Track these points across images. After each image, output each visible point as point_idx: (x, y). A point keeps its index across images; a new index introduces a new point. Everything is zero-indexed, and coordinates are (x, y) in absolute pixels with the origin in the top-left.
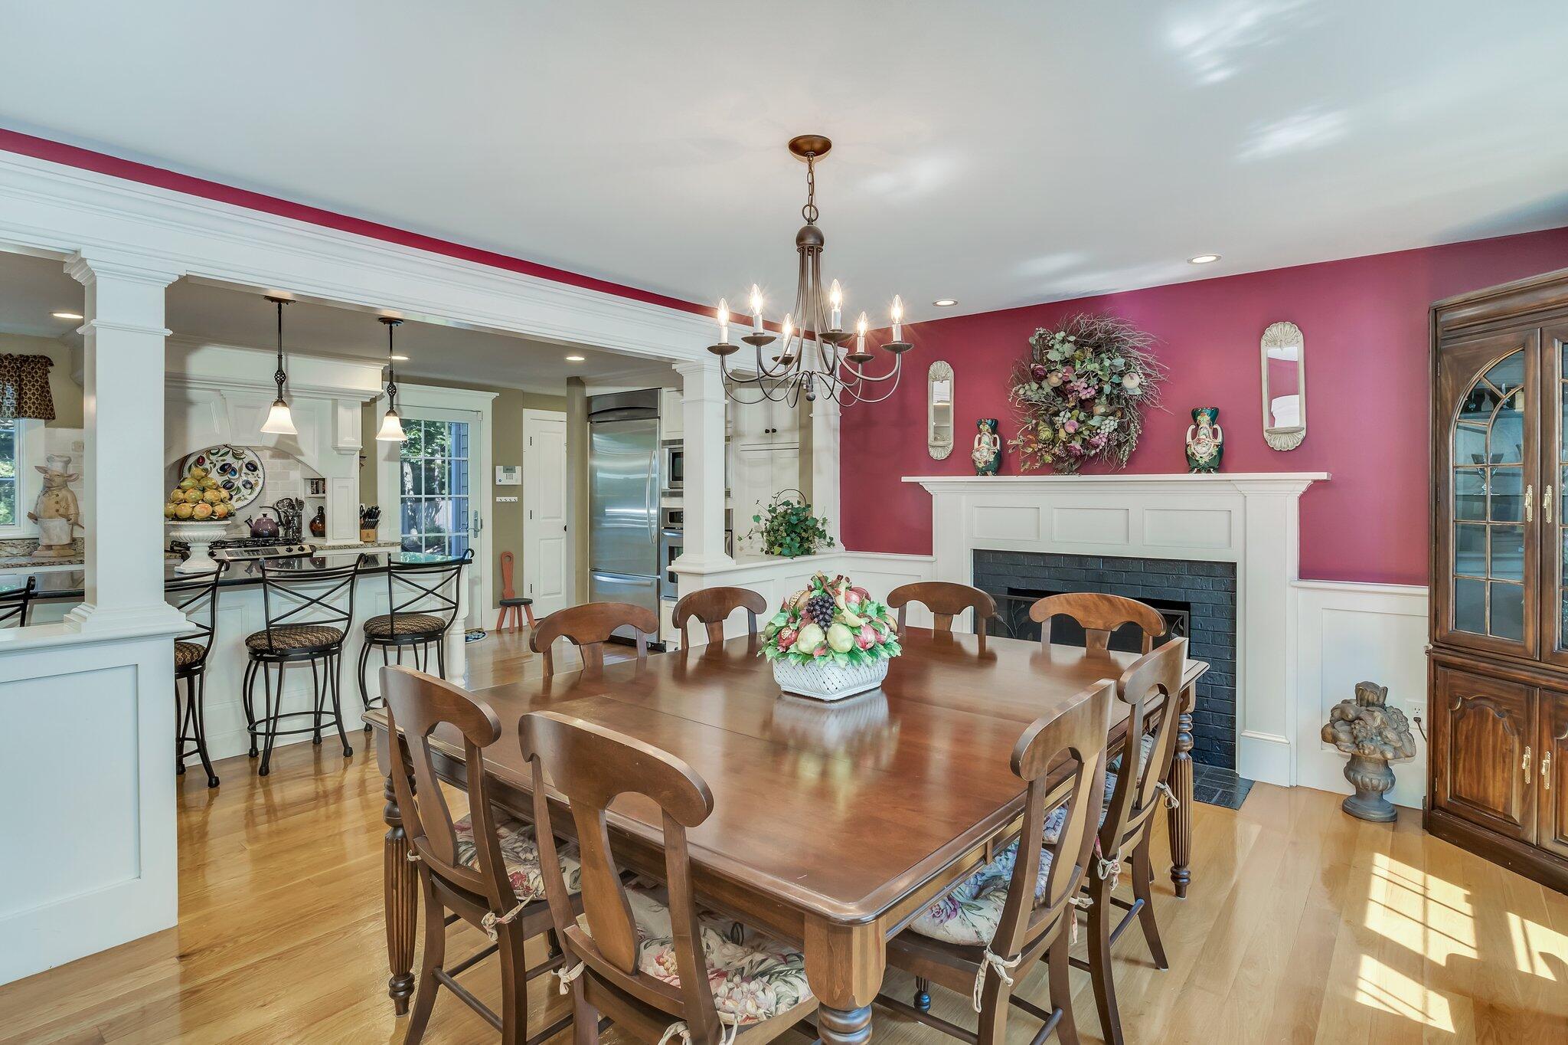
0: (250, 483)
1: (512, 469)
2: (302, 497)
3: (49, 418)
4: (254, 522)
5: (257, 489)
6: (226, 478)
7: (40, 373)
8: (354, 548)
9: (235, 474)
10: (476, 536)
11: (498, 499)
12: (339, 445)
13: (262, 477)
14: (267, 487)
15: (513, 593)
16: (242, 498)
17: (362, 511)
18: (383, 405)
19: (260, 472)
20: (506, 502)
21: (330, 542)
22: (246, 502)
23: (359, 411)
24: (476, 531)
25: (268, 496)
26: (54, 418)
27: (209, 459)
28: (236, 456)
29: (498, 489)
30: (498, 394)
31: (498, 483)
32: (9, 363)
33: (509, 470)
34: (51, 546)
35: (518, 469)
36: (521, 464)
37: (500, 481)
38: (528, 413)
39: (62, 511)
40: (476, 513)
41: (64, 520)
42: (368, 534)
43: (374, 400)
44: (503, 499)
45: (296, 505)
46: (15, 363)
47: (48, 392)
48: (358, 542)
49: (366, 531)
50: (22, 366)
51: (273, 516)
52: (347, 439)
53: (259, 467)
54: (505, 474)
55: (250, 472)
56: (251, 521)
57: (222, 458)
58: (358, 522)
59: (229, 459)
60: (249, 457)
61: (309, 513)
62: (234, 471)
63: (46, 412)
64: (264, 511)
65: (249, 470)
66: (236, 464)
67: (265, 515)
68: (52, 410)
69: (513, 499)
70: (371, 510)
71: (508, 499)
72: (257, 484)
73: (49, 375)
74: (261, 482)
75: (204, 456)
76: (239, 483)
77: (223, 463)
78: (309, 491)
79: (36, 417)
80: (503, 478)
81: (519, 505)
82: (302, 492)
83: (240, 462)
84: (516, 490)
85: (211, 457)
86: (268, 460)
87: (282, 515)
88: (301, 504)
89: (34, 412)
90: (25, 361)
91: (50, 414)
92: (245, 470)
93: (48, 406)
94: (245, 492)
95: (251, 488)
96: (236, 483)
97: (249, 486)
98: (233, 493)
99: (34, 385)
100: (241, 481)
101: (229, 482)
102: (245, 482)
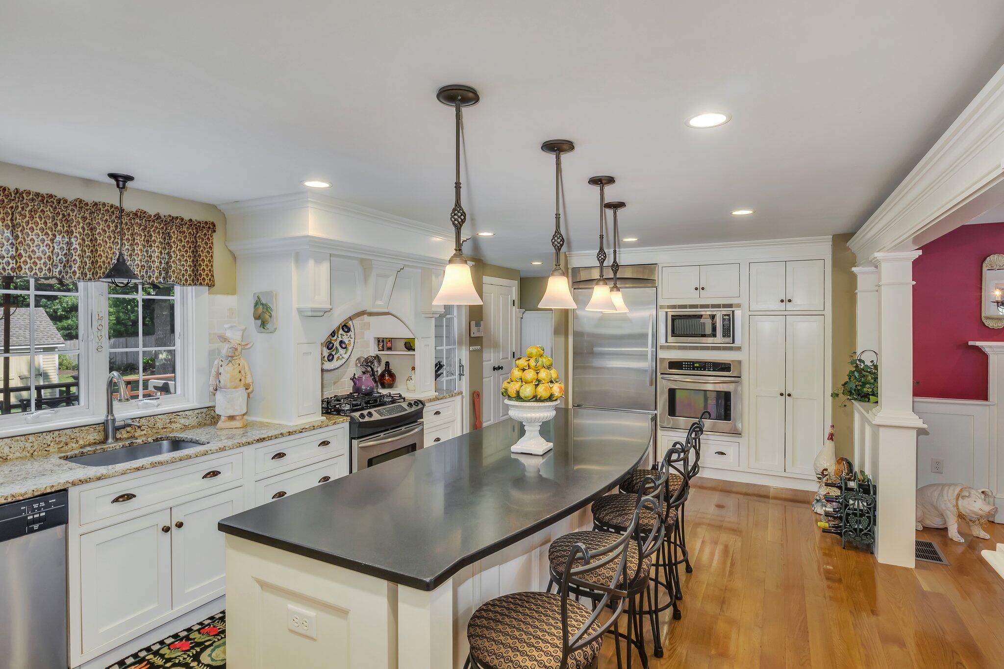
0: (344, 343)
5: (350, 348)
10: (460, 379)
13: (353, 337)
16: (341, 357)
19: (351, 333)
20: (475, 351)
22: (344, 360)
24: (460, 375)
26: (213, 285)
29: (472, 341)
33: (478, 324)
35: (482, 323)
37: (474, 333)
40: (460, 361)
48: (434, 393)
53: (352, 329)
55: (344, 334)
56: (355, 378)
63: (208, 279)
65: (344, 331)
69: (478, 348)
71: (475, 348)
72: (350, 344)
74: (352, 341)
81: (481, 352)
82: (372, 350)
84: (480, 340)
91: (211, 280)
92: (341, 332)
94: (342, 351)
95: (346, 348)
96: (335, 344)
97: (344, 346)
98: (334, 353)
99: (187, 251)
100: (338, 341)
101: (331, 343)
102: (342, 342)
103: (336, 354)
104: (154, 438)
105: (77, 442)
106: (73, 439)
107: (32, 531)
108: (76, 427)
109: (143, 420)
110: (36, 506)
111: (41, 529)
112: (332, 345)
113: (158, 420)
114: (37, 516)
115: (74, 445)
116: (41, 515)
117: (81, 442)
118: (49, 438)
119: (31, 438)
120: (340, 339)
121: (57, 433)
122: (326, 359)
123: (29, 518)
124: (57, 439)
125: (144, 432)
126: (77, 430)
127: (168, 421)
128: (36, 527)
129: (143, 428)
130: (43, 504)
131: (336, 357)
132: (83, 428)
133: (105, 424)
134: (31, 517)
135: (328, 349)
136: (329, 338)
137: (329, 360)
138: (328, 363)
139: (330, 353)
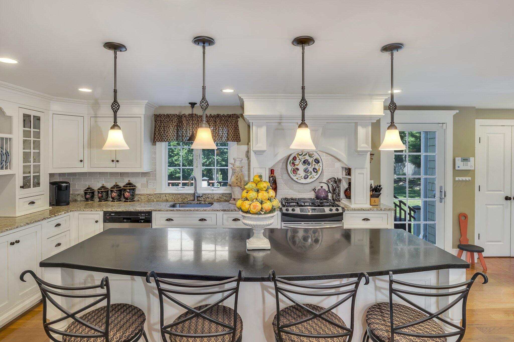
0: (316, 169)
1: (467, 160)
2: (340, 177)
3: (238, 141)
4: (317, 190)
5: (319, 172)
6: (305, 167)
7: (234, 121)
8: (366, 210)
9: (310, 165)
10: (441, 202)
11: (457, 179)
12: (359, 149)
13: (322, 166)
14: (324, 171)
15: (467, 240)
16: (313, 177)
17: (371, 187)
18: (385, 124)
19: (320, 164)
20: (463, 181)
21: (353, 206)
22: (314, 179)
23: (370, 128)
24: (441, 198)
25: (324, 176)
26: (240, 141)
27: (299, 158)
28: (310, 156)
29: (456, 172)
30: (458, 111)
31: (457, 168)
32: (224, 118)
33: (465, 160)
34: (235, 199)
35: (472, 159)
36: (474, 156)
37: (459, 167)
38: (478, 122)
39: (239, 184)
40: (441, 187)
41: (240, 188)
42: (375, 201)
43: (379, 121)
44: (460, 179)
45: (337, 181)
46: (226, 118)
47: (238, 130)
48: (368, 206)
49: (373, 199)
50: (228, 119)
51: (325, 187)
52: (362, 145)
53: (321, 161)
54: (462, 162)
55: (316, 164)
56: (315, 190)
57: (304, 157)
58: (369, 193)
59: (307, 157)
60: (316, 156)
61: (344, 185)
62: (309, 164)
63: (237, 139)
64: (322, 185)
65: (316, 162)
66: (310, 160)
67: (322, 187)
68: (239, 137)
69: (467, 179)
70: (377, 187)
71: (464, 178)
72: (319, 170)
73: (238, 122)
74: (321, 168)
75: (296, 156)
76: (311, 169)
77: (305, 159)
78: (344, 173)
79: (232, 141)
80: (460, 165)
81: (472, 182)
82: (341, 175)
83: (312, 158)
84: (470, 173)
85: (300, 157)
86: (325, 157)
87: (330, 186)
88: (340, 181)
89: (231, 139)
90: (229, 117)
91: (238, 139)
92: (314, 163)
93: (238, 136)
94: (314, 174)
95: (317, 172)
97: (316, 171)
98: (309, 174)
99: (232, 127)
101: (307, 169)
102: (314, 169)
103: (310, 175)
104: (208, 203)
105: (187, 199)
106: (186, 198)
107: (141, 222)
108: (187, 194)
109: (209, 195)
110: (142, 215)
111: (144, 222)
113: (215, 196)
114: (142, 218)
115: (186, 200)
116: (144, 218)
117: (189, 199)
118: (179, 196)
119: (174, 195)
120: (313, 167)
121: (181, 195)
122: (303, 177)
123: (140, 218)
124: (182, 197)
125: (210, 200)
126: (187, 195)
127: (219, 197)
128: (142, 221)
129: (209, 198)
130: (144, 215)
131: (310, 177)
132: (189, 195)
133: (194, 194)
134: (141, 218)
135: (305, 172)
136: (306, 166)
137: (305, 178)
138: (304, 180)
139: (306, 174)
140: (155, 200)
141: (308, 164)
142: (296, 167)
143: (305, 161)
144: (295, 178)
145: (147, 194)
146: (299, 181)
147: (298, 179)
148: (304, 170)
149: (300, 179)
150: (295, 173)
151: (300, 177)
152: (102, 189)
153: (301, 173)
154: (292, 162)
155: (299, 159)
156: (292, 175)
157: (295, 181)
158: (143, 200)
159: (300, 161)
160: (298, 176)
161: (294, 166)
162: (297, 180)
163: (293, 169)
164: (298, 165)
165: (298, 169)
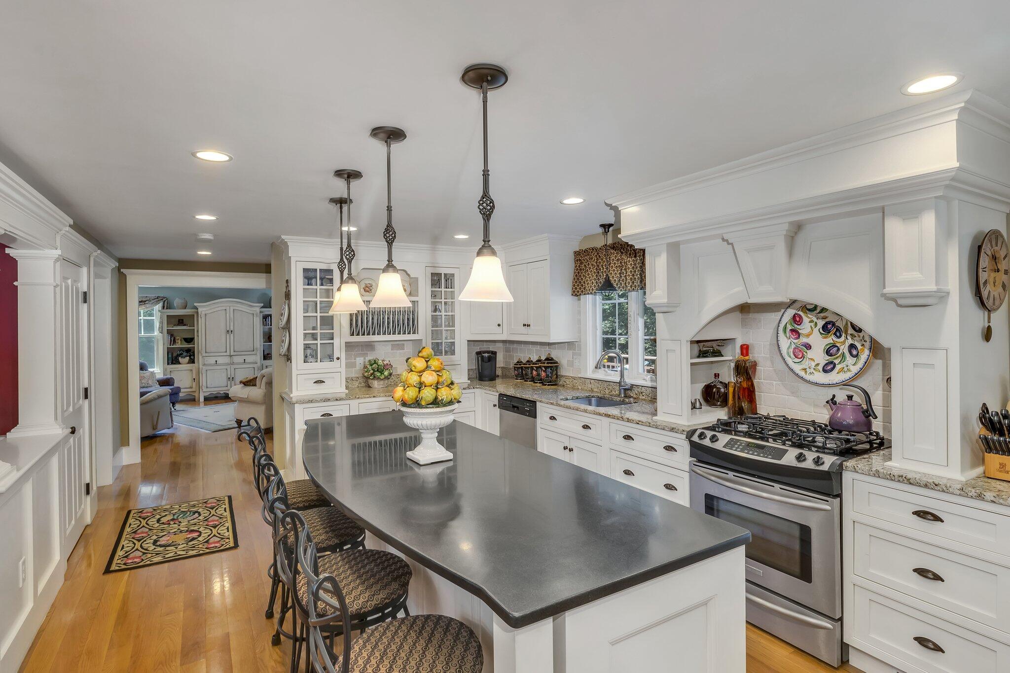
0: (856, 348)
5: (864, 357)
6: (829, 341)
9: (840, 335)
16: (845, 369)
22: (850, 375)
23: (930, 219)
27: (808, 317)
42: (1002, 466)
52: (906, 277)
55: (855, 333)
56: (834, 402)
57: (822, 315)
59: (831, 316)
66: (841, 323)
67: (850, 397)
72: (863, 350)
74: (867, 346)
77: (826, 321)
85: (810, 314)
92: (851, 331)
94: (850, 360)
95: (857, 356)
96: (842, 348)
97: (855, 352)
98: (836, 361)
100: (847, 345)
101: (834, 346)
102: (852, 346)
103: (840, 363)
112: (835, 349)
119: (600, 382)
120: (850, 342)
122: (820, 368)
131: (838, 367)
135: (828, 355)
136: (831, 339)
137: (825, 371)
138: (822, 374)
139: (830, 360)
140: (580, 388)
141: (835, 334)
142: (803, 340)
143: (827, 327)
144: (797, 368)
145: (572, 377)
146: (808, 377)
147: (806, 372)
148: (824, 350)
149: (812, 370)
150: (800, 356)
151: (813, 366)
152: (526, 364)
153: (818, 355)
154: (789, 327)
155: (809, 320)
156: (789, 361)
157: (797, 375)
158: (568, 386)
159: (812, 324)
160: (806, 363)
161: (798, 337)
162: (802, 374)
163: (793, 346)
164: (808, 335)
165: (808, 347)
